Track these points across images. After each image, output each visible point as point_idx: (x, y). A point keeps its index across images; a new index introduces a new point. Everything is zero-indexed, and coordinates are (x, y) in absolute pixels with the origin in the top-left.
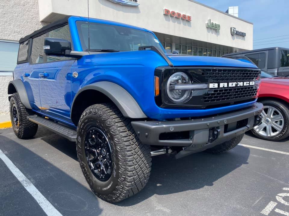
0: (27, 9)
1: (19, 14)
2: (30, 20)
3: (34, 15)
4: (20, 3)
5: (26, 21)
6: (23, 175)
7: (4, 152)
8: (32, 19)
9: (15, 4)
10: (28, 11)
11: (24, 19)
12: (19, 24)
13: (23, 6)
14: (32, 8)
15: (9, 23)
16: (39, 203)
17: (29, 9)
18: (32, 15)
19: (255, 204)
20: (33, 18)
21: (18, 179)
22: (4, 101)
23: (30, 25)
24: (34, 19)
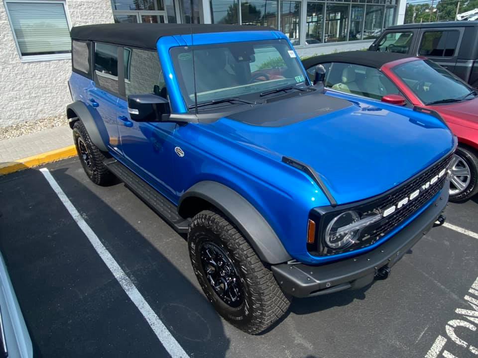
6: (118, 266)
7: (81, 215)
16: (150, 324)
19: (419, 339)
21: (114, 274)
22: (55, 99)
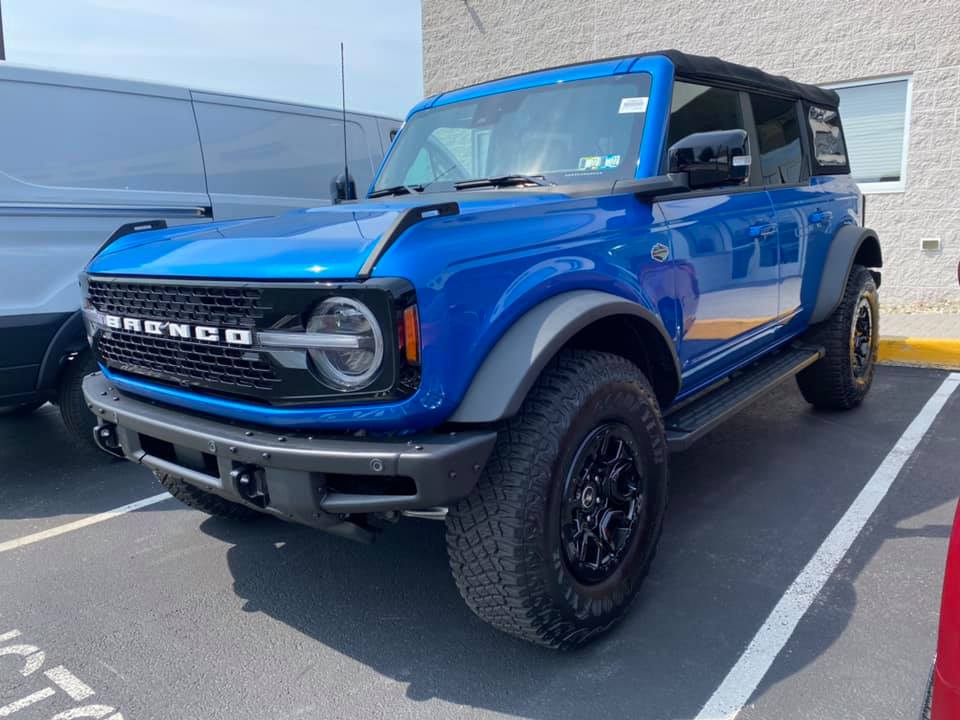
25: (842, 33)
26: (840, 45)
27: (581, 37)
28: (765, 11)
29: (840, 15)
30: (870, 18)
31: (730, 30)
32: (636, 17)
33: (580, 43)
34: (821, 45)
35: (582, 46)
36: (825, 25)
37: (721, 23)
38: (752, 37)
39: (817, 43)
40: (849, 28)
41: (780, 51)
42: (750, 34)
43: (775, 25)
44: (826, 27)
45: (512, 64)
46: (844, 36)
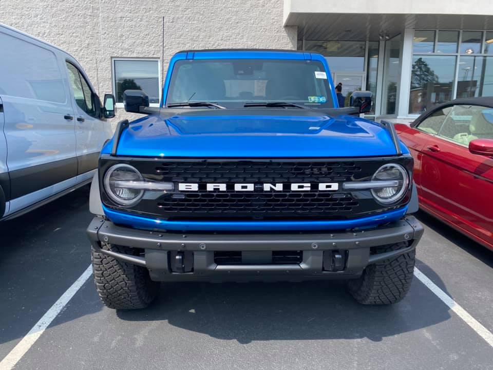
0: (267, 11)
1: (256, 19)
2: (269, 26)
3: (276, 18)
4: (259, 3)
5: (264, 29)
8: (272, 24)
9: (251, 7)
10: (268, 13)
11: (261, 27)
12: (253, 34)
13: (262, 7)
14: (274, 7)
15: (242, 35)
17: (269, 10)
18: (273, 19)
20: (274, 22)
23: (269, 34)
24: (276, 25)
25: (228, 38)
26: (228, 43)
27: (90, 12)
28: (194, 21)
29: (227, 30)
30: (239, 34)
31: (177, 26)
32: (125, 9)
33: (90, 16)
34: (219, 42)
35: (92, 17)
36: (221, 33)
37: (172, 22)
38: (188, 31)
39: (218, 40)
40: (231, 37)
41: (202, 41)
42: (187, 30)
43: (199, 28)
44: (221, 34)
45: (41, 19)
46: (229, 39)
